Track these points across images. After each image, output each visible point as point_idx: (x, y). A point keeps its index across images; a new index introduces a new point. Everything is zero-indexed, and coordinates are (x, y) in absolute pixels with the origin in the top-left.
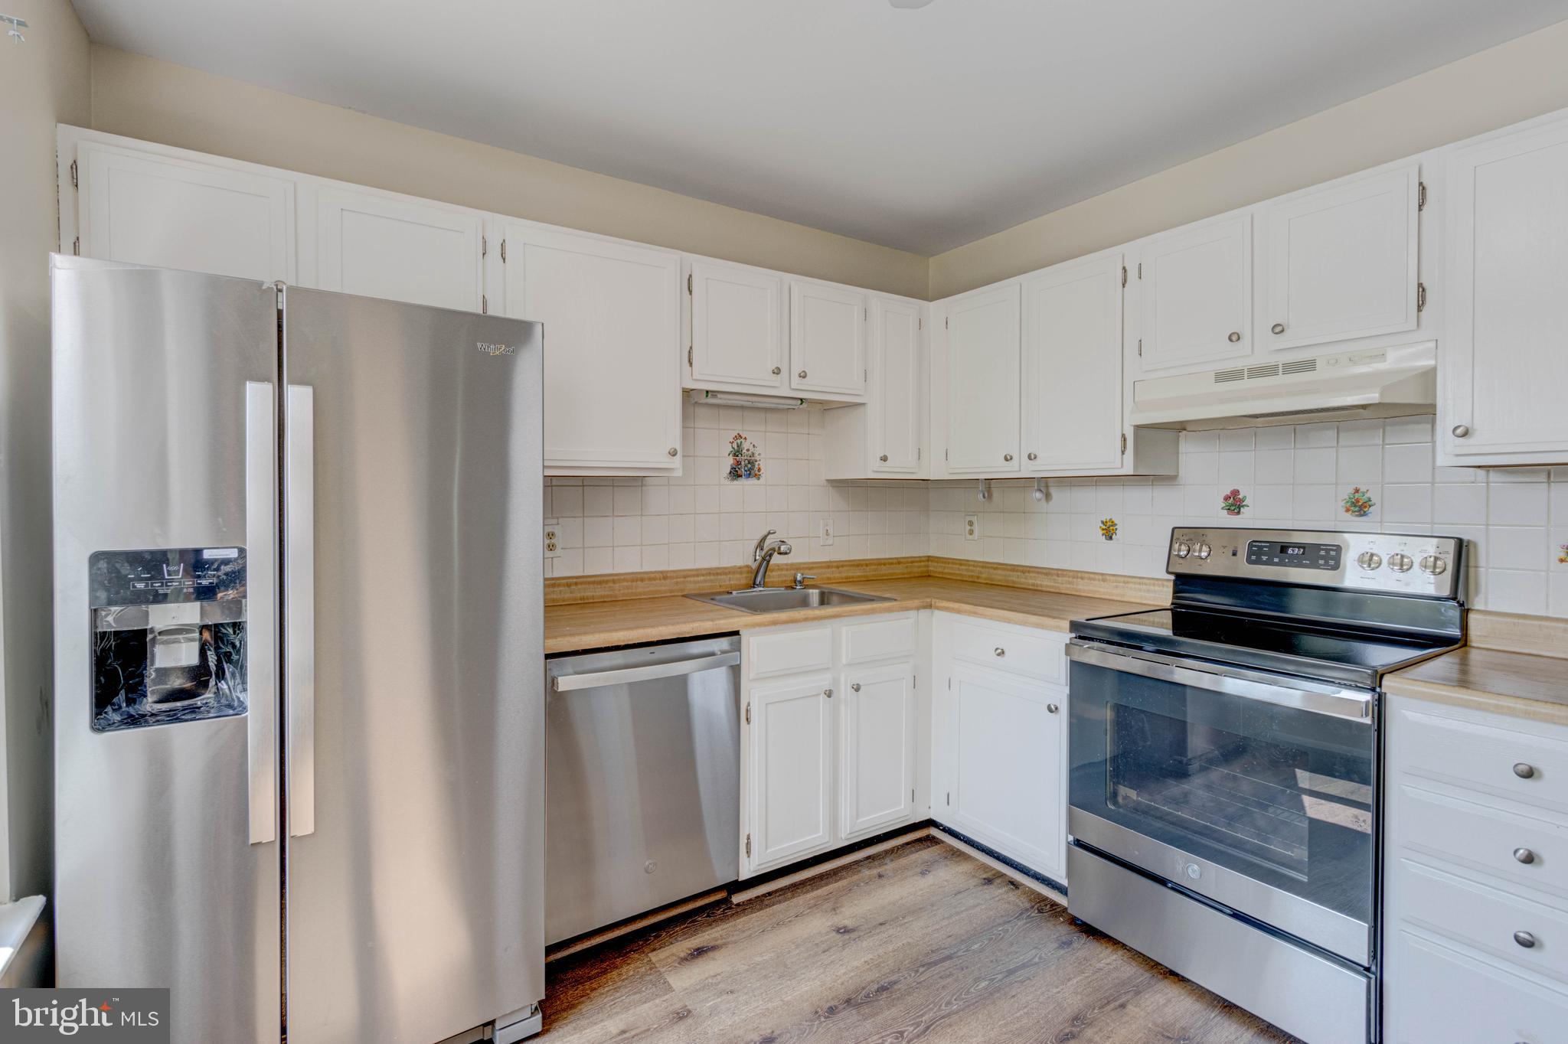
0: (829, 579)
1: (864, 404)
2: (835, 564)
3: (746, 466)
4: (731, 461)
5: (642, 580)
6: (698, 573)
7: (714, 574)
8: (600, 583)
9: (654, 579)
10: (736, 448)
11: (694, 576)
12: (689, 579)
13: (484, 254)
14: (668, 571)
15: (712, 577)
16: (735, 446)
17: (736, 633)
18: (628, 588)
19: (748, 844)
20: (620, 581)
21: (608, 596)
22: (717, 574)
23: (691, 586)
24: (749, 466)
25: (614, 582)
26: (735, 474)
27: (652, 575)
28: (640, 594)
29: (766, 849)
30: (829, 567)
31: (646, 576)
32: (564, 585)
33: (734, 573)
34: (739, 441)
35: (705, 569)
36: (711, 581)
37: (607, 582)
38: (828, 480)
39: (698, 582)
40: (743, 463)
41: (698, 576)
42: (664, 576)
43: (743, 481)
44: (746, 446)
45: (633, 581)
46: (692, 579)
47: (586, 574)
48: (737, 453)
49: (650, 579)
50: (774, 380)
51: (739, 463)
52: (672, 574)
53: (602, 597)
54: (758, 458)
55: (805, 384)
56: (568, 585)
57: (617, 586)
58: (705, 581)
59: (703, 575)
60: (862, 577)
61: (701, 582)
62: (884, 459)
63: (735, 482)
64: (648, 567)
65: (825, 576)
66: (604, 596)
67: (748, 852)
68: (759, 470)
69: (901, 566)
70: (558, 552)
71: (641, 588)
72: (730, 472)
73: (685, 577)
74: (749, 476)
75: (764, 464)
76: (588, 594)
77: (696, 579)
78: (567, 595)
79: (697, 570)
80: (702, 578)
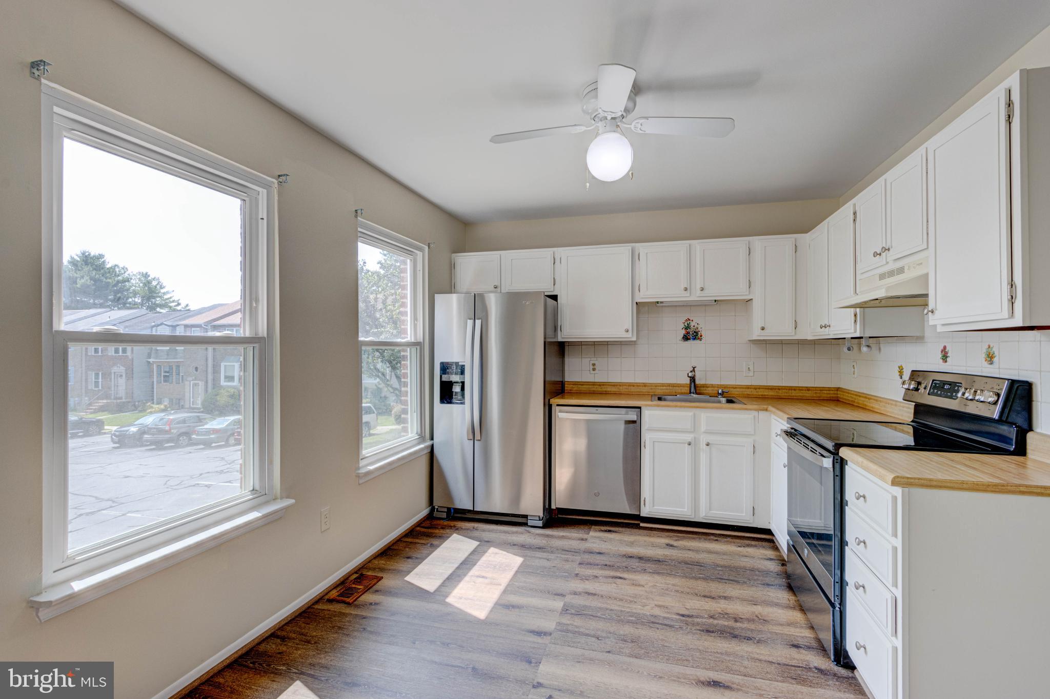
0: (748, 395)
1: (752, 299)
2: (753, 387)
3: (693, 334)
4: (683, 332)
5: (633, 386)
6: (663, 385)
7: (672, 386)
8: (614, 385)
9: (640, 386)
10: (687, 326)
11: (661, 386)
12: (658, 387)
13: (554, 264)
14: (646, 383)
15: (671, 388)
16: (686, 324)
17: (640, 408)
18: (626, 389)
19: (645, 501)
20: (623, 385)
21: (617, 391)
22: (674, 386)
23: (659, 391)
24: (695, 334)
25: (620, 386)
26: (686, 338)
27: (638, 384)
28: (632, 392)
29: (653, 506)
30: (748, 388)
31: (635, 384)
32: (598, 385)
33: (684, 387)
34: (688, 322)
35: (667, 384)
36: (671, 389)
37: (617, 385)
38: (750, 341)
39: (663, 389)
40: (691, 333)
41: (663, 386)
42: (645, 385)
43: (691, 342)
44: (692, 324)
45: (629, 386)
46: (659, 388)
47: (609, 381)
48: (687, 327)
49: (637, 386)
50: (687, 294)
51: (688, 333)
52: (649, 385)
53: (614, 391)
54: (700, 330)
55: (703, 294)
56: (600, 385)
57: (621, 388)
58: (667, 389)
59: (665, 386)
60: (775, 396)
61: (665, 389)
62: (763, 329)
63: (686, 342)
64: (638, 381)
65: (745, 393)
66: (615, 391)
67: (645, 504)
68: (701, 336)
69: (810, 392)
70: (596, 371)
71: (633, 389)
72: (683, 338)
73: (656, 386)
74: (694, 339)
75: (703, 332)
76: (609, 390)
77: (662, 388)
78: (600, 389)
79: (662, 384)
80: (665, 388)
